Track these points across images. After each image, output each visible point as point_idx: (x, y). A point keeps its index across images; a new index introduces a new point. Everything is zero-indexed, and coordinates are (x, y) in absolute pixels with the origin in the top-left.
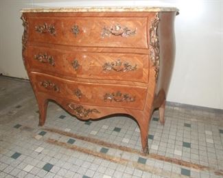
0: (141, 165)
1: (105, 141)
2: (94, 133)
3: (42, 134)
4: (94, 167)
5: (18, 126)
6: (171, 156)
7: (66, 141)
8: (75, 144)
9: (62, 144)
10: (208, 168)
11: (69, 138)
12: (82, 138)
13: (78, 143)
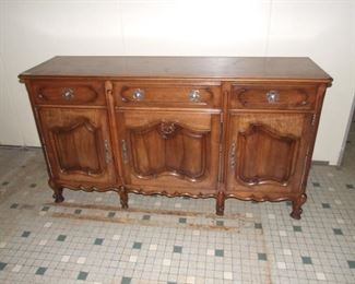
0: (146, 221)
1: (111, 205)
2: (100, 199)
3: (45, 209)
4: (104, 231)
5: (14, 206)
6: (173, 210)
7: (73, 213)
8: (82, 213)
9: (69, 215)
10: (201, 214)
11: (74, 209)
12: (88, 207)
13: (85, 212)
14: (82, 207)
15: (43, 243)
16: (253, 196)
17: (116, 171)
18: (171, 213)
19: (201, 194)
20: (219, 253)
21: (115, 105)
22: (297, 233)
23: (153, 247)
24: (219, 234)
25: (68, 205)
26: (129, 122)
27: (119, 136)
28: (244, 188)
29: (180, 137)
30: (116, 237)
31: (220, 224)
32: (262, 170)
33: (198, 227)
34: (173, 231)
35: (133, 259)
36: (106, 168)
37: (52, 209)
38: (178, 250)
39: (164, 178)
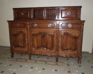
14: (18, 59)
15: (5, 66)
16: (66, 56)
17: (28, 47)
18: (43, 61)
19: (51, 55)
20: (56, 70)
21: (30, 28)
22: (80, 67)
23: (36, 68)
24: (56, 66)
25: (14, 58)
26: (33, 33)
27: (30, 37)
28: (63, 53)
29: (46, 37)
30: (26, 66)
31: (57, 64)
32: (68, 47)
33: (50, 64)
34: (43, 65)
35: (30, 71)
36: (26, 46)
37: (10, 59)
38: (44, 69)
39: (41, 49)
